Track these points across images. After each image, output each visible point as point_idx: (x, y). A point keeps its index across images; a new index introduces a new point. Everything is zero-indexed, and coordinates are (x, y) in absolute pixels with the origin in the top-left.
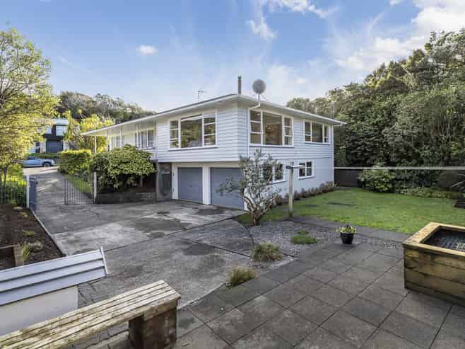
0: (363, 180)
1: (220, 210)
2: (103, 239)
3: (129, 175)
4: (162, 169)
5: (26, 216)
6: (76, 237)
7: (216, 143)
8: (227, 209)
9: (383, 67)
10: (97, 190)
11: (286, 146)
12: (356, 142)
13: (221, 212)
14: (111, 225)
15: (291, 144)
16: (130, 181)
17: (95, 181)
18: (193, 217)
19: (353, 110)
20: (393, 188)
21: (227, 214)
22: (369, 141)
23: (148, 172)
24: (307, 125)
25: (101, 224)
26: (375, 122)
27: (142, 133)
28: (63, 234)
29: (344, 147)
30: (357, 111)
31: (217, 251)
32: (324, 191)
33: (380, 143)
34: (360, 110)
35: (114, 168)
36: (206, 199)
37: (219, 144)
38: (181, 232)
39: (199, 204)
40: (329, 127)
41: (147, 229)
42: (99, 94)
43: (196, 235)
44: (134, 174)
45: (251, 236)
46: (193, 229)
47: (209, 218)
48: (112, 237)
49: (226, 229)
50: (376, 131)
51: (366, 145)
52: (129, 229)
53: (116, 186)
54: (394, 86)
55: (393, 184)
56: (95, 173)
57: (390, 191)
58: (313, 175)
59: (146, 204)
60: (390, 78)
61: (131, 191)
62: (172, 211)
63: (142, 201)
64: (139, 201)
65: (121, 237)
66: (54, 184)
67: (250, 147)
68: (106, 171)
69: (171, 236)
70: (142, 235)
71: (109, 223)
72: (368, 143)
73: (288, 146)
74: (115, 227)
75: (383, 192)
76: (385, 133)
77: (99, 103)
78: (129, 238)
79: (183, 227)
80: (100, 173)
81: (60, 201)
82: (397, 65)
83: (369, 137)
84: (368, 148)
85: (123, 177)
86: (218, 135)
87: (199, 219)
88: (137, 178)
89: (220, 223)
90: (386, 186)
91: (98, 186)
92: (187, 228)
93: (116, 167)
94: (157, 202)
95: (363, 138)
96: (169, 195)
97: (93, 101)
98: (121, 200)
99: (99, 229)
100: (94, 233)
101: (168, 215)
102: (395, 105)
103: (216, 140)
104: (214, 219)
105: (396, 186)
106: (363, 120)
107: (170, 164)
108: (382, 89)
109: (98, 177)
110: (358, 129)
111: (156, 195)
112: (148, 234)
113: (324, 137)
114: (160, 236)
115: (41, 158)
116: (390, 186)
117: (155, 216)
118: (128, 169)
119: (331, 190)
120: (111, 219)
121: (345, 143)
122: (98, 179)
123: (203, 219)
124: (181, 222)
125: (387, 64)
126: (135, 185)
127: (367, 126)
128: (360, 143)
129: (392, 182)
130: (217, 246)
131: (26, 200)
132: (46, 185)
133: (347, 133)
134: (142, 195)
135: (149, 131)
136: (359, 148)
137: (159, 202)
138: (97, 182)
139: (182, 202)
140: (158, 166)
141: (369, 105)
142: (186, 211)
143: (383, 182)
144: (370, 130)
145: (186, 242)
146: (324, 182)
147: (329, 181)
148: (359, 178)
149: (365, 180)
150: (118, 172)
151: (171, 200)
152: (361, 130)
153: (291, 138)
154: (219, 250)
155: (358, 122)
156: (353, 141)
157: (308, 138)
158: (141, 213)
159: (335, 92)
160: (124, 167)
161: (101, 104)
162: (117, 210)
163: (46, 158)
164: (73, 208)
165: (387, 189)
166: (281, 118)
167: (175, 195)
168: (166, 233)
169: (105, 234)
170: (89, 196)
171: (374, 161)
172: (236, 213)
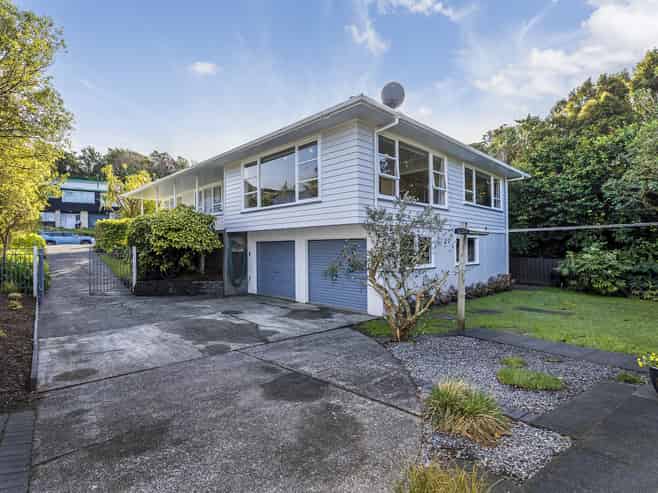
0: (565, 272)
1: (324, 312)
2: (121, 351)
3: (182, 251)
4: (233, 243)
5: (20, 307)
6: (80, 345)
7: (320, 194)
8: (338, 311)
9: (588, 84)
10: (138, 273)
11: (435, 206)
12: (548, 209)
13: (329, 316)
14: (143, 328)
15: (444, 204)
16: (184, 260)
17: (134, 261)
18: (281, 322)
19: (539, 155)
20: (628, 289)
21: (338, 320)
22: (573, 206)
23: (211, 247)
24: (468, 173)
25: (130, 326)
26: (584, 172)
27: (206, 191)
28: (62, 339)
29: (525, 218)
30: (548, 156)
31: (336, 395)
32: (496, 289)
33: (595, 209)
34: (553, 155)
35: (159, 238)
36: (302, 295)
37: (322, 196)
38: (260, 347)
39: (291, 301)
40: (501, 182)
41: (201, 337)
42: (156, 152)
43: (287, 354)
44: (189, 249)
45: (399, 362)
46: (282, 343)
47: (309, 325)
48: (138, 350)
49: (344, 345)
50: (586, 188)
51: (566, 213)
52: (171, 336)
53: (163, 268)
54: (615, 113)
55: (627, 282)
56: (134, 248)
57: (622, 294)
58: (477, 262)
59: (207, 298)
60: (607, 98)
61: (186, 278)
62: (247, 311)
63: (204, 293)
64: (197, 293)
65: (153, 349)
66: (83, 267)
67: (379, 200)
68: (148, 243)
69: (241, 352)
70: (190, 349)
71: (140, 324)
72: (572, 210)
73: (438, 206)
74: (150, 331)
75: (608, 295)
76: (606, 188)
77: (156, 164)
78: (167, 354)
79: (262, 337)
80: (140, 247)
81: (83, 289)
82: (613, 81)
83: (572, 198)
84: (572, 219)
85: (173, 253)
86: (322, 178)
87: (290, 324)
88: (195, 257)
89: (330, 335)
90: (613, 283)
91: (138, 268)
92: (270, 338)
93: (162, 237)
94: (224, 296)
95: (560, 201)
96: (243, 287)
97: (148, 162)
98: (171, 291)
99: (123, 333)
100: (111, 340)
101: (240, 316)
102: (622, 141)
103: (320, 190)
104: (316, 327)
105: (633, 284)
106: (559, 170)
107: (244, 235)
108: (593, 118)
109: (137, 254)
110: (552, 185)
111: (223, 285)
112: (202, 346)
113: (493, 198)
114: (223, 351)
115: (80, 234)
116: (622, 284)
117: (219, 317)
118: (179, 240)
119: (506, 290)
120: (148, 319)
121: (528, 212)
122: (138, 258)
123: (297, 326)
124: (262, 328)
125: (595, 81)
126: (193, 268)
127: (568, 181)
128: (555, 210)
129: (625, 275)
130: (334, 380)
131: (32, 284)
132: (73, 266)
133: (530, 193)
134: (202, 285)
135: (215, 189)
136: (553, 218)
137: (228, 296)
138: (138, 263)
139: (263, 299)
140: (226, 239)
141: (570, 146)
142: (270, 312)
143: (608, 277)
144: (575, 187)
145: (269, 368)
146: (495, 275)
147: (503, 273)
148: (558, 269)
149: (571, 272)
150: (165, 245)
151: (245, 294)
152: (556, 186)
153: (444, 192)
154: (341, 392)
155: (552, 175)
156: (542, 206)
157: (469, 197)
158: (198, 311)
159: (501, 132)
160: (172, 236)
161: (158, 166)
162: (164, 306)
163: (87, 235)
164: (100, 300)
165: (615, 289)
166: (427, 157)
167: (253, 288)
168: (234, 346)
169: (129, 343)
170: (126, 283)
171: (580, 242)
172: (355, 319)
